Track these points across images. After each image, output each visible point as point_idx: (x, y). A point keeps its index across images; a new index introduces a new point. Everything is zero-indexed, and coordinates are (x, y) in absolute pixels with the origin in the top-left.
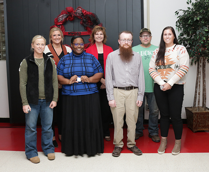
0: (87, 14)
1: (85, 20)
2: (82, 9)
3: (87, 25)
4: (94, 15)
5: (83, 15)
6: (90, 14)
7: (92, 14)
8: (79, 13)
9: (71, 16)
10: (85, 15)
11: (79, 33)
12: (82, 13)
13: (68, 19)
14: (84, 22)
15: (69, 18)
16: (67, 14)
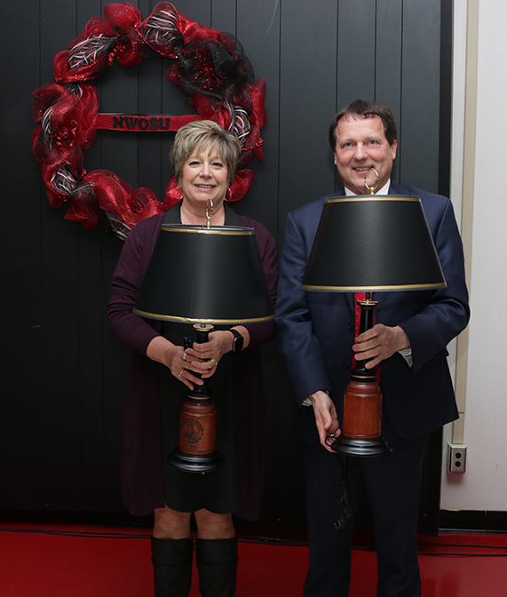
0: (199, 37)
1: (186, 63)
2: (175, 13)
3: (196, 84)
4: (228, 44)
5: (180, 41)
6: (211, 35)
7: (219, 38)
8: (162, 32)
9: (128, 42)
10: (188, 40)
11: (161, 120)
12: (174, 34)
13: (114, 58)
14: (181, 70)
15: (118, 53)
16: (110, 36)
